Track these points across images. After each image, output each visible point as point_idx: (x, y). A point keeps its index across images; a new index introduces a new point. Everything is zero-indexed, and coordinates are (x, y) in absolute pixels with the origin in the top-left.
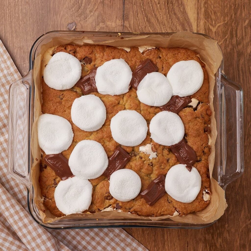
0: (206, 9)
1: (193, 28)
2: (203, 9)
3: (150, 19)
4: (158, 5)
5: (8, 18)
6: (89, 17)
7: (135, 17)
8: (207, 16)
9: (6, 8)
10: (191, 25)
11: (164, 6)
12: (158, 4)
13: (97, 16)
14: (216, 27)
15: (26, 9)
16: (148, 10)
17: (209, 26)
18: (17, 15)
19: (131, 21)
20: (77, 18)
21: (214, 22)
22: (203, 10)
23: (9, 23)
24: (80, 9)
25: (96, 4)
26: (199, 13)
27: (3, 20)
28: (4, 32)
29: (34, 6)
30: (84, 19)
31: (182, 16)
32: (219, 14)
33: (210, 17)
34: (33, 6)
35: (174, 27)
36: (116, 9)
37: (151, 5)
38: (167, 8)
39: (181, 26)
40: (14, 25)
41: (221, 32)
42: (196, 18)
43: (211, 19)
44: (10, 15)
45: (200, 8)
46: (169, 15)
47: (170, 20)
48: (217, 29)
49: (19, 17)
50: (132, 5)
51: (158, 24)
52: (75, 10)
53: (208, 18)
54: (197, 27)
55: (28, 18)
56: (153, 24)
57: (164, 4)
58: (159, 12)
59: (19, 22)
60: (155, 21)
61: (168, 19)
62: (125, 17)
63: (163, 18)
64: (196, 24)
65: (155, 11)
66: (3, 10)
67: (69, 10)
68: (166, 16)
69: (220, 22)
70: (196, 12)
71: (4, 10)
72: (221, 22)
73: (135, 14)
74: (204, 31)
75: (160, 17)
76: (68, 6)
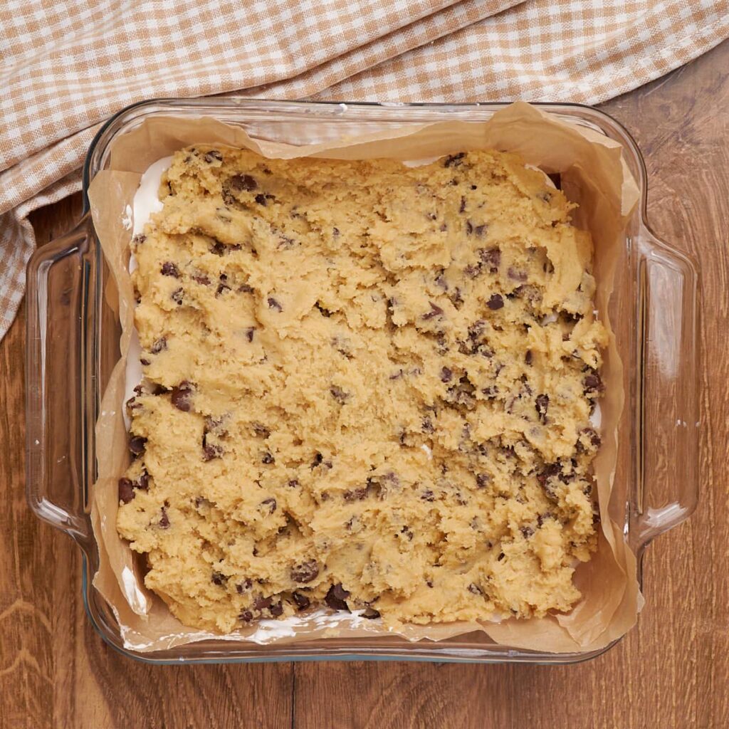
0: (49, 715)
1: (86, 657)
2: (58, 717)
3: (216, 682)
4: (191, 722)
5: (630, 675)
6: (394, 684)
7: (260, 687)
8: (45, 696)
9: (634, 704)
10: (92, 667)
11: (175, 720)
13: (370, 687)
14: (17, 662)
15: (576, 702)
16: (223, 708)
17: (40, 666)
18: (603, 683)
19: (272, 674)
20: (429, 679)
21: (25, 676)
22: (57, 713)
23: (626, 659)
24: (423, 707)
25: (376, 723)
26: (69, 703)
27: (643, 669)
28: (639, 634)
29: (553, 712)
30: (409, 676)
31: (120, 693)
32: (10, 700)
33: (35, 692)
34: (556, 711)
36: (316, 709)
37: (213, 724)
38: (165, 716)
39: (124, 662)
40: (612, 655)
41: (4, 649)
42: (77, 687)
43: (32, 684)
44: (624, 682)
45: (66, 718)
46: (160, 695)
47: (156, 681)
48: (14, 657)
49: (598, 678)
50: (270, 722)
52: (437, 702)
53: (42, 689)
54: (74, 661)
55: (571, 676)
58: (189, 703)
59: (598, 663)
60: (199, 676)
61: (160, 684)
62: (290, 684)
63: (177, 683)
64: (79, 670)
65: (201, 703)
66: (644, 695)
67: (452, 703)
68: (168, 693)
69: (7, 678)
70: (78, 705)
71: (640, 695)
73: (261, 695)
74: (54, 649)
75: (185, 688)
76: (458, 714)
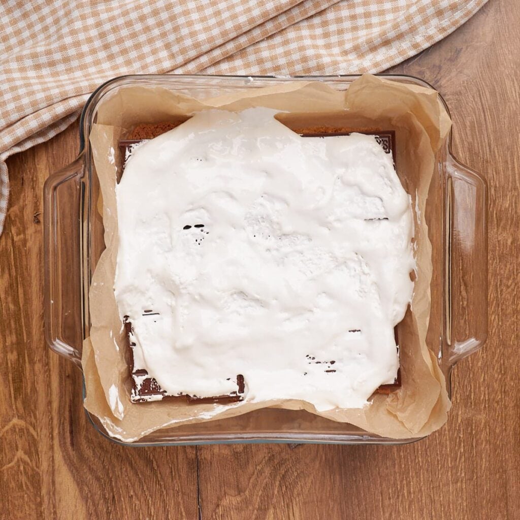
0: (39, 493)
1: (61, 454)
2: (45, 494)
3: (147, 466)
4: (132, 493)
5: (420, 448)
6: (264, 462)
7: (176, 468)
8: (35, 480)
9: (424, 466)
10: (65, 460)
11: (121, 492)
12: (132, 496)
13: (248, 464)
14: (16, 459)
15: (385, 467)
16: (152, 483)
17: (31, 461)
18: (402, 454)
19: (183, 459)
20: (287, 457)
21: (22, 468)
22: (44, 491)
24: (283, 476)
25: (253, 487)
26: (51, 484)
27: (428, 443)
29: (370, 475)
30: (273, 455)
31: (84, 477)
32: (13, 484)
33: (28, 478)
34: (372, 474)
35: (99, 454)
36: (213, 480)
37: (146, 493)
38: (114, 490)
39: (85, 456)
41: (7, 451)
42: (56, 473)
43: (26, 473)
44: (416, 453)
45: (50, 494)
46: (111, 476)
47: (107, 467)
48: (14, 456)
50: (184, 491)
51: (130, 456)
52: (293, 472)
53: (33, 476)
54: (53, 457)
56: (139, 456)
57: (122, 496)
58: (130, 481)
60: (135, 463)
61: (110, 469)
62: (195, 465)
63: (121, 468)
64: (56, 462)
65: (137, 480)
66: (430, 461)
67: (303, 472)
68: (115, 474)
70: (57, 486)
71: (427, 461)
72: (8, 470)
73: (176, 473)
74: (39, 449)
75: (126, 471)
76: (307, 479)
